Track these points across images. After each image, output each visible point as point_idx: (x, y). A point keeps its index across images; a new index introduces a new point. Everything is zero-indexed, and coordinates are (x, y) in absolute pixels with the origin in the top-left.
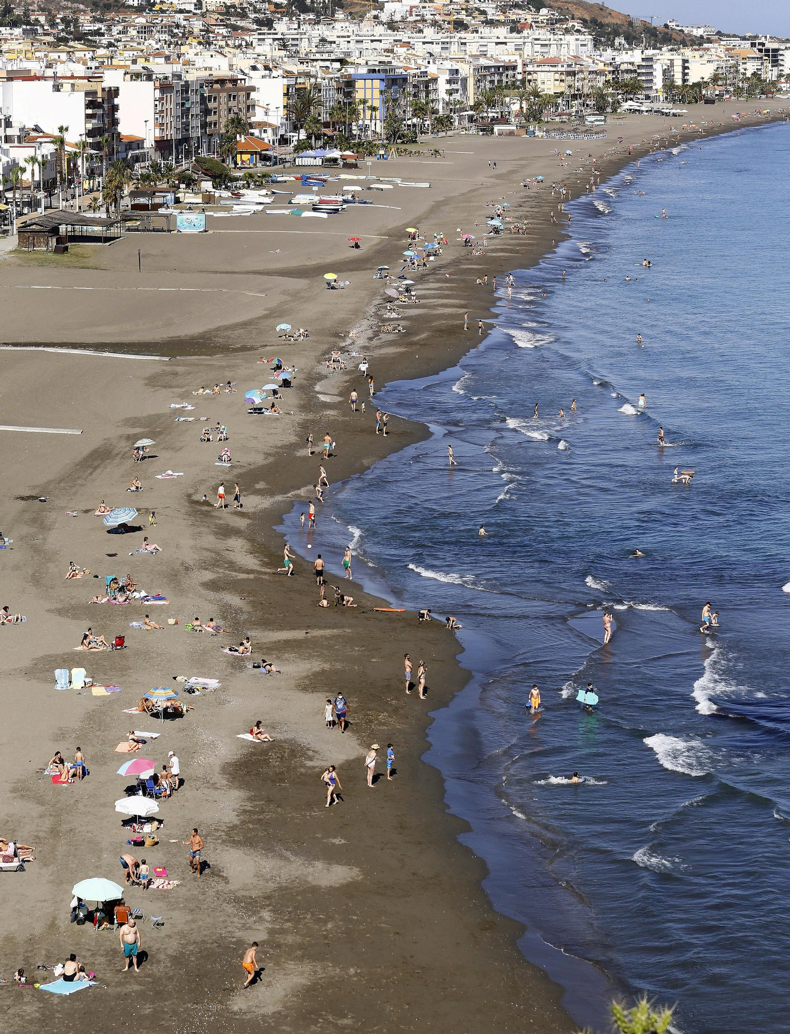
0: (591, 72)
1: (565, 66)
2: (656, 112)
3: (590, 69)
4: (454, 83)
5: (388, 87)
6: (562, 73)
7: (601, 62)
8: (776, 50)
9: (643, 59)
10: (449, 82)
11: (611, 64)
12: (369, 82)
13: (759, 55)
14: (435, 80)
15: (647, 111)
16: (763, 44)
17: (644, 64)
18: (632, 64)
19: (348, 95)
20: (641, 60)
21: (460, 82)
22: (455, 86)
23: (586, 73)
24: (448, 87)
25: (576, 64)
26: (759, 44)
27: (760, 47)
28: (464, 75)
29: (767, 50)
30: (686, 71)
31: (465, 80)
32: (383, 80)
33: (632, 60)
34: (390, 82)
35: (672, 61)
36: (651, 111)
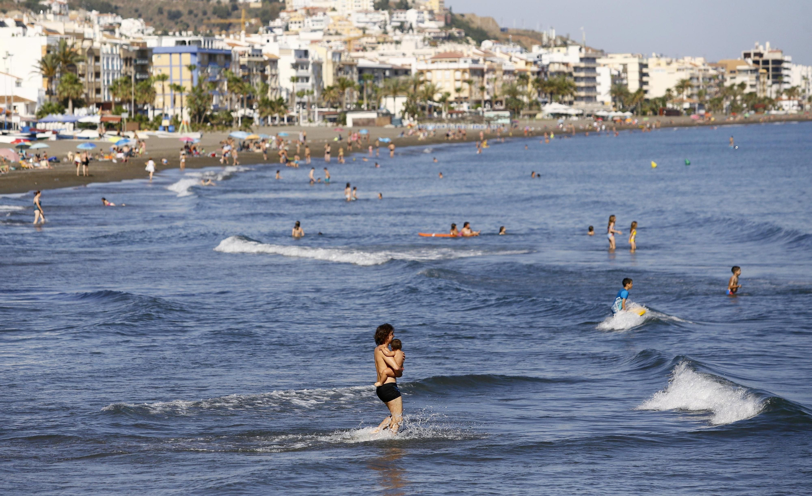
0: (506, 72)
1: (470, 61)
2: (589, 115)
3: (504, 68)
4: (302, 68)
5: (203, 66)
6: (464, 71)
7: (521, 59)
8: (778, 62)
9: (582, 59)
10: (295, 66)
11: (535, 63)
12: (175, 57)
13: (753, 67)
14: (274, 62)
15: (577, 115)
16: (761, 55)
17: (583, 65)
18: (566, 64)
19: (143, 69)
20: (578, 61)
21: (310, 68)
22: (302, 72)
23: (499, 73)
24: (293, 73)
25: (485, 60)
26: (756, 54)
27: (757, 58)
28: (316, 58)
29: (766, 62)
30: (645, 79)
31: (318, 66)
32: (194, 54)
33: (565, 60)
34: (206, 58)
35: (625, 65)
36: (582, 115)
